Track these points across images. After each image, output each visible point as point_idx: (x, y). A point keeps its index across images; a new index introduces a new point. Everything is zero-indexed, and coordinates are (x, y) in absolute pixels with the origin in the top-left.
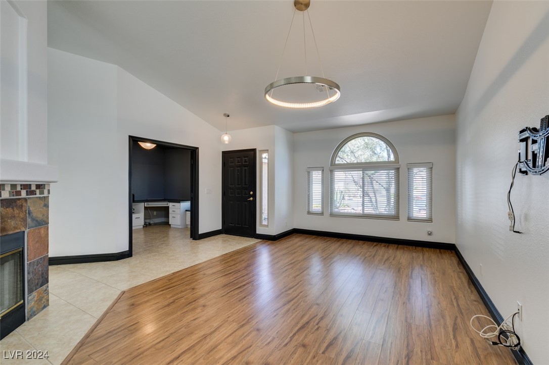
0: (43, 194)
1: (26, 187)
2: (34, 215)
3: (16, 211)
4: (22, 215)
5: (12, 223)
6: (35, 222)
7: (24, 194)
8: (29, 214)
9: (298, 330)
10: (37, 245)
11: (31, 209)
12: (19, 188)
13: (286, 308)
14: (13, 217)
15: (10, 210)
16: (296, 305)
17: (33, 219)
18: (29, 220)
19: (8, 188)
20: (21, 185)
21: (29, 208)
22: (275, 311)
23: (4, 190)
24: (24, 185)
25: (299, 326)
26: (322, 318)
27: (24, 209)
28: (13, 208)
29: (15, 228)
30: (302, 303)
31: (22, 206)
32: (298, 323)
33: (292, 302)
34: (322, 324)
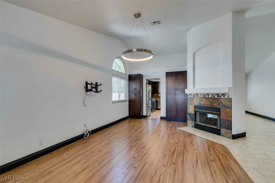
0: (225, 97)
1: (218, 95)
2: (224, 104)
3: (216, 101)
4: (218, 103)
5: (215, 104)
6: (224, 106)
7: (216, 97)
8: (221, 103)
9: (138, 139)
10: (225, 114)
11: (222, 101)
12: (214, 95)
13: (144, 145)
14: (215, 103)
15: (214, 101)
16: (140, 146)
17: (223, 105)
18: (221, 105)
19: (211, 95)
20: (215, 94)
21: (221, 101)
22: (148, 143)
23: (210, 95)
24: (216, 94)
25: (138, 140)
26: (130, 142)
27: (219, 101)
28: (215, 100)
29: (215, 106)
30: (138, 147)
31: (218, 100)
32: (139, 141)
33: (142, 147)
34: (130, 141)
